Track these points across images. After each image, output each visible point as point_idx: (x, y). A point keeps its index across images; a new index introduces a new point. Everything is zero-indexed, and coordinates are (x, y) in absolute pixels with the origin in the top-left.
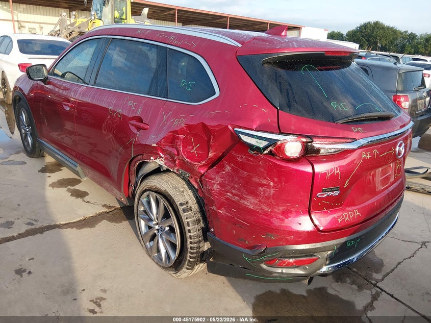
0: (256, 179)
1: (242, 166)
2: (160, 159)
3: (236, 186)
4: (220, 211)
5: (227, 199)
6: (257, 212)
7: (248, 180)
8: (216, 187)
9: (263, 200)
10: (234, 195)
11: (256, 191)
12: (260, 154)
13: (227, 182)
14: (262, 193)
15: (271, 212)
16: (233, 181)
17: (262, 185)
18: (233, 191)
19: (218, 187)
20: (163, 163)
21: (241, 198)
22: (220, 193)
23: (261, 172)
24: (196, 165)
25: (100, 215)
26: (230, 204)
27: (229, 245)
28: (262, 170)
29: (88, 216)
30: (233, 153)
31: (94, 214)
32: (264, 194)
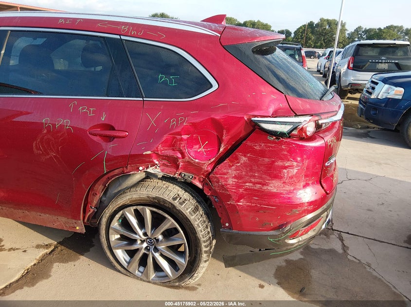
0: (279, 163)
1: (262, 154)
2: (154, 167)
3: (256, 175)
4: (239, 204)
5: (246, 189)
6: (281, 194)
7: (270, 166)
8: (231, 181)
9: (287, 181)
10: (254, 183)
11: (280, 175)
12: (281, 139)
13: (244, 173)
14: (286, 175)
15: (293, 190)
16: (251, 170)
17: (286, 168)
18: (253, 180)
19: (234, 180)
20: (159, 170)
21: (263, 185)
22: (238, 186)
23: (284, 155)
24: (205, 163)
25: (42, 259)
26: (251, 194)
27: (252, 233)
28: (286, 153)
29: (29, 266)
30: (249, 143)
31: (35, 262)
32: (288, 175)
